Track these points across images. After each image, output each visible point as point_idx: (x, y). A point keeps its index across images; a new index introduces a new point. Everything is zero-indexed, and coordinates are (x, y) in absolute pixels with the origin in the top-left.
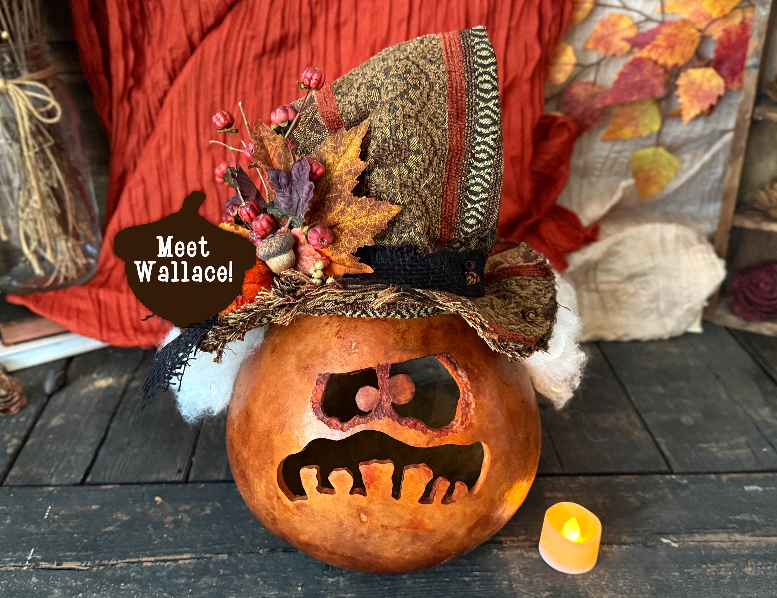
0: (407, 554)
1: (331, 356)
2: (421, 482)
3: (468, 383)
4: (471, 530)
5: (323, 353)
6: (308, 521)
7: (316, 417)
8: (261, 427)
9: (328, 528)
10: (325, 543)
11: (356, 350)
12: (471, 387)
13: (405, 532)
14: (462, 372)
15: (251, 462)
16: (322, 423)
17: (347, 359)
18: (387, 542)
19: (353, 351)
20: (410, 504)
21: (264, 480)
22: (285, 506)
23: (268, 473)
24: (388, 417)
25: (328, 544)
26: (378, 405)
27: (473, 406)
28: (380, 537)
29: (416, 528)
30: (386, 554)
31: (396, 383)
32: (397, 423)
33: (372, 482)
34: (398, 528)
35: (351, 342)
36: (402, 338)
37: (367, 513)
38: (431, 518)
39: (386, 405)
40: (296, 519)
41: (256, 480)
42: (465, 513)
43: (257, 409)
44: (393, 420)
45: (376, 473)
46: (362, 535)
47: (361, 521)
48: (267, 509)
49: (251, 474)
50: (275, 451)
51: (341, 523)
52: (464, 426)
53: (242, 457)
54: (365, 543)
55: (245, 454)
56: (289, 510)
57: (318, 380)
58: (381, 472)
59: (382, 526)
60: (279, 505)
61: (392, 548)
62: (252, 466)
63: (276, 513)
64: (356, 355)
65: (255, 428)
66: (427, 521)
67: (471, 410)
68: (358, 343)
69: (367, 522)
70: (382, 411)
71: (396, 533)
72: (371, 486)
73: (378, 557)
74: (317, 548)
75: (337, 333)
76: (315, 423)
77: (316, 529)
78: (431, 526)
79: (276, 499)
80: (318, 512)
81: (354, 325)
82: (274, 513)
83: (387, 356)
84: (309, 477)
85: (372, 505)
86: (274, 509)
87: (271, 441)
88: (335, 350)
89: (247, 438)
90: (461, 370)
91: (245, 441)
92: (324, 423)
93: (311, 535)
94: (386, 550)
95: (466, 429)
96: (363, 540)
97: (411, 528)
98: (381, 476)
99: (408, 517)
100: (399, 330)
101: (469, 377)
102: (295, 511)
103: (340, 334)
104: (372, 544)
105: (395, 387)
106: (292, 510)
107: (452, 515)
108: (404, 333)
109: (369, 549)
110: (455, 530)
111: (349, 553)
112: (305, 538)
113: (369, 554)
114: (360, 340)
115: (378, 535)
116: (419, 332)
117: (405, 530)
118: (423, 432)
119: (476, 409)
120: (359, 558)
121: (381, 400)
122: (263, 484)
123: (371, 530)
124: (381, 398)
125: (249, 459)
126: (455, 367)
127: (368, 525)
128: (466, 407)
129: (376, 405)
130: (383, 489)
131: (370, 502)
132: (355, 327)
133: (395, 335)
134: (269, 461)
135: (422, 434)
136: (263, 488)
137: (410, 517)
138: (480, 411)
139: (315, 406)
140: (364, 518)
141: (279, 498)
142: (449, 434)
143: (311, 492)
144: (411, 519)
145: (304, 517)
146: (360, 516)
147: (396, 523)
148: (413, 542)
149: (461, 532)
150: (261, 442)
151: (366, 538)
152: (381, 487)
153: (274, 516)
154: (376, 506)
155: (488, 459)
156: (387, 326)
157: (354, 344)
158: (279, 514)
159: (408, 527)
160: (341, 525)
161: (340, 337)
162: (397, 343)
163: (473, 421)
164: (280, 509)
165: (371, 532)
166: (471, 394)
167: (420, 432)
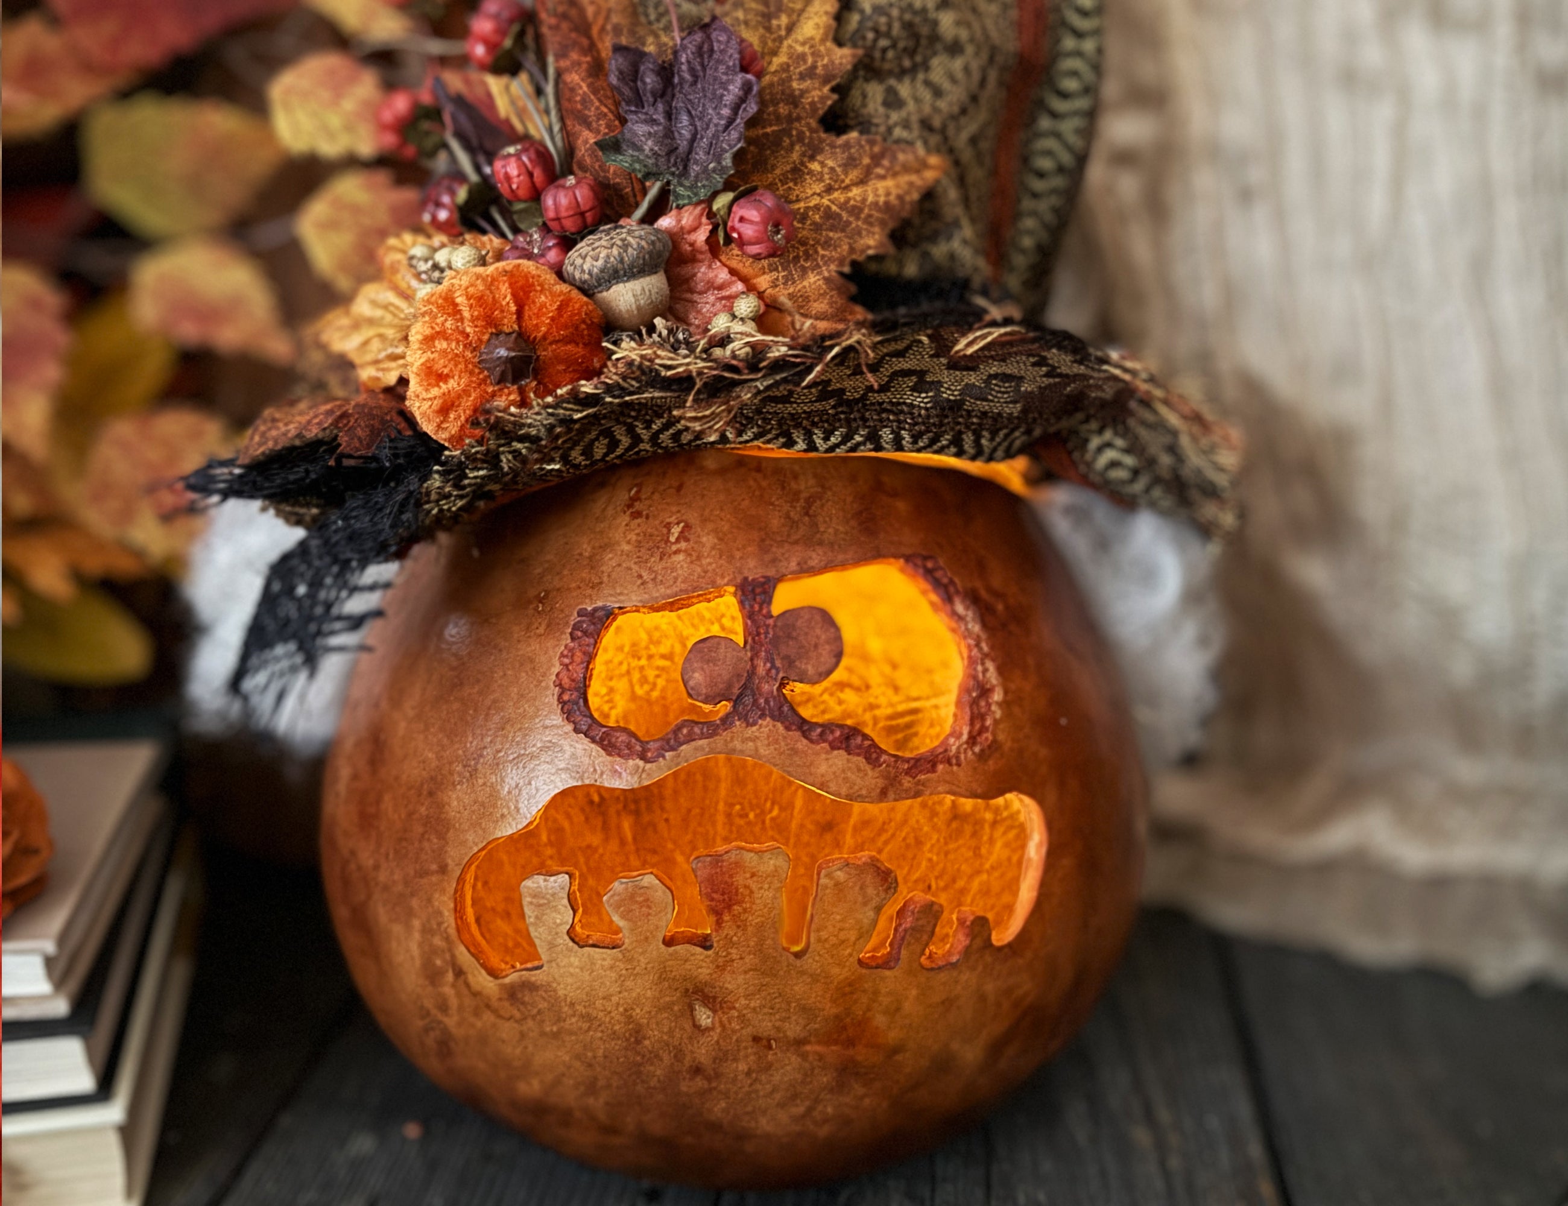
0: (826, 1121)
1: (614, 563)
2: (865, 904)
3: (983, 636)
4: (996, 1048)
5: (590, 558)
6: (543, 1034)
7: (569, 727)
8: (412, 771)
9: (600, 1053)
10: (591, 1101)
11: (683, 545)
12: (992, 647)
13: (821, 1057)
14: (967, 608)
15: (382, 877)
16: (586, 741)
17: (659, 567)
18: (769, 1087)
19: (674, 548)
20: (836, 970)
21: (416, 923)
22: (476, 994)
23: (429, 900)
24: (773, 718)
25: (597, 1103)
26: (745, 687)
27: (997, 696)
28: (748, 1074)
29: (850, 1043)
30: (765, 1125)
31: (794, 626)
32: (798, 734)
33: (729, 907)
34: (799, 1042)
35: (668, 526)
36: (807, 514)
37: (712, 1001)
38: (894, 1011)
39: (766, 687)
40: (507, 1030)
41: (397, 929)
42: (982, 998)
43: (403, 725)
44: (788, 729)
45: (740, 879)
46: (697, 1070)
47: (696, 1026)
48: (425, 1014)
49: (381, 913)
50: (451, 834)
51: (637, 1034)
52: (977, 749)
53: (359, 868)
54: (703, 1093)
55: (366, 858)
56: (488, 1006)
57: (576, 627)
58: (753, 875)
59: (756, 1039)
60: (459, 995)
61: (781, 1105)
62: (386, 888)
63: (451, 1022)
64: (681, 557)
65: (397, 778)
66: (880, 1020)
67: (994, 708)
68: (687, 526)
69: (712, 1029)
70: (755, 702)
71: (795, 1060)
72: (726, 917)
73: (743, 1136)
74: (566, 1117)
75: (630, 506)
76: (565, 744)
77: (567, 1058)
78: (893, 1036)
79: (450, 976)
80: (572, 1005)
81: (676, 484)
82: (446, 1020)
83: (768, 557)
84: (544, 903)
85: (728, 977)
86: (444, 1008)
87: (441, 806)
88: (626, 547)
89: (372, 810)
90: (963, 602)
91: (367, 820)
92: (593, 741)
93: (550, 1077)
94: (764, 1112)
95: (982, 757)
96: (700, 1083)
97: (836, 1042)
98: (754, 887)
99: (831, 1010)
100: (797, 493)
101: (984, 625)
102: (507, 1008)
103: (638, 506)
104: (726, 1095)
105: (789, 637)
106: (495, 1003)
107: (948, 1003)
108: (809, 502)
109: (718, 1109)
110: (955, 1046)
111: (657, 1127)
112: (530, 1088)
113: (715, 1127)
114: (693, 517)
115: (742, 1067)
116: (849, 499)
117: (819, 1048)
118: (868, 759)
119: (1005, 704)
120: (689, 1140)
121: (752, 673)
122: (417, 936)
123: (726, 1053)
124: (754, 667)
125: (376, 867)
126: (947, 592)
127: (715, 1036)
128: (980, 697)
129: (737, 686)
130: (760, 926)
131: (720, 968)
132: (679, 488)
133: (786, 507)
134: (434, 867)
135: (868, 768)
136: (415, 950)
137: (834, 1011)
138: (1016, 710)
139: (566, 697)
140: (704, 1017)
141: (459, 973)
142: (940, 767)
143: (552, 946)
144: (837, 1017)
145: (530, 1023)
146: (692, 1009)
147: (794, 1029)
148: (839, 1087)
149: (971, 1054)
150: (410, 814)
151: (709, 1079)
152: (753, 920)
153: (445, 1031)
154: (741, 979)
155: (1040, 845)
156: (764, 484)
157: (676, 531)
158: (459, 1024)
159: (828, 1040)
160: (638, 1042)
161: (637, 515)
162: (794, 524)
163: (1001, 737)
164: (461, 1008)
165: (722, 1057)
166: (990, 666)
167: (860, 760)
